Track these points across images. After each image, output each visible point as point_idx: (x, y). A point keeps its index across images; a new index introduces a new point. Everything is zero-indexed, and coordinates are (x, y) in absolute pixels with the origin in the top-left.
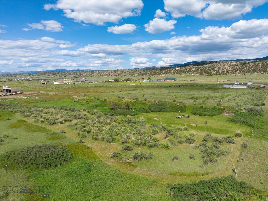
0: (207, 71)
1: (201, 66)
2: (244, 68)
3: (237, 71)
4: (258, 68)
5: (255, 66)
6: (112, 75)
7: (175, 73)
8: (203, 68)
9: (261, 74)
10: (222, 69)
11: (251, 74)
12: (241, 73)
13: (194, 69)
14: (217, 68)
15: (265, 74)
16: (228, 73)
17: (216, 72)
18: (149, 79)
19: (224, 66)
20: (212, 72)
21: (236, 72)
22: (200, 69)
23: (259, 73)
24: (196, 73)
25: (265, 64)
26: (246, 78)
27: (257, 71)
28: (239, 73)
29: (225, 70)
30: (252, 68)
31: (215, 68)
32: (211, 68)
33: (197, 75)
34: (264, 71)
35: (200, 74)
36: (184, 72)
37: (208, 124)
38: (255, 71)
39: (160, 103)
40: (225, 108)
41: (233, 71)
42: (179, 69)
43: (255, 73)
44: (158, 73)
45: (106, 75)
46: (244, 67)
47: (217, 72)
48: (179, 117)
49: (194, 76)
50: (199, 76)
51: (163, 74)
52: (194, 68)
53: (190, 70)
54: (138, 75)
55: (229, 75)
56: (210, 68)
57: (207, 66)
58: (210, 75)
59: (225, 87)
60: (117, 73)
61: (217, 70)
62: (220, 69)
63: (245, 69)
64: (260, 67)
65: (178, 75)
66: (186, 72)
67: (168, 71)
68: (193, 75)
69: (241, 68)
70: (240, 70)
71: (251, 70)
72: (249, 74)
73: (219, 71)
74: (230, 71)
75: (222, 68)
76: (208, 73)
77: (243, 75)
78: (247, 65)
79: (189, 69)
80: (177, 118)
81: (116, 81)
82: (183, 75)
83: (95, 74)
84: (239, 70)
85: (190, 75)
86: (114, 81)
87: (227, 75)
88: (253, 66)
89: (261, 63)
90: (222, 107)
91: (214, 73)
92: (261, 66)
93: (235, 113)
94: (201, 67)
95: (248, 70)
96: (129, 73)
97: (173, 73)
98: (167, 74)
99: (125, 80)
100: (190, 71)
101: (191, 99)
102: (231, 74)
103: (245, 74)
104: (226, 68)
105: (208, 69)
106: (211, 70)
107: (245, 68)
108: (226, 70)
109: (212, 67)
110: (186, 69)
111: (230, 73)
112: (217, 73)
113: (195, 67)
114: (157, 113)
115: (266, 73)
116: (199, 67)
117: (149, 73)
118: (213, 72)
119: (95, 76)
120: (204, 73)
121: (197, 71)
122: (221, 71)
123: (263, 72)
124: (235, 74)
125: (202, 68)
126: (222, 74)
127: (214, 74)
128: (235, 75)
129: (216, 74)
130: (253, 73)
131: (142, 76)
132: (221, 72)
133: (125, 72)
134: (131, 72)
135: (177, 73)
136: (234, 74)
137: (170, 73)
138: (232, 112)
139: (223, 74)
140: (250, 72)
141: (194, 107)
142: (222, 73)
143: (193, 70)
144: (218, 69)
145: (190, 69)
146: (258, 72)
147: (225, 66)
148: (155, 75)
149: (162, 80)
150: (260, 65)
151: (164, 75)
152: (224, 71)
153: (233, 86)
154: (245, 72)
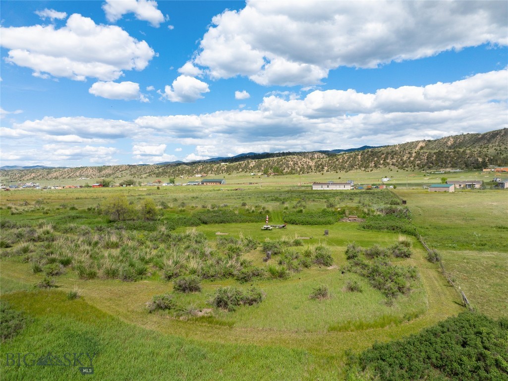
0: (276, 167)
1: (266, 159)
2: (334, 162)
3: (325, 167)
4: (357, 162)
5: (351, 159)
6: (93, 176)
7: (221, 172)
8: (269, 163)
9: (361, 171)
10: (300, 164)
11: (347, 172)
12: (331, 170)
14: (292, 163)
15: (368, 171)
16: (310, 171)
17: (290, 169)
18: (172, 182)
19: (303, 159)
20: (284, 169)
21: (323, 168)
22: (263, 165)
23: (359, 171)
24: (257, 170)
25: (366, 156)
26: (340, 178)
27: (355, 167)
28: (327, 171)
29: (306, 167)
30: (347, 162)
31: (289, 163)
32: (283, 163)
33: (260, 174)
34: (366, 167)
35: (265, 173)
36: (237, 169)
37: (330, 236)
38: (352, 167)
39: (216, 209)
40: (344, 210)
41: (318, 167)
42: (226, 165)
43: (352, 170)
44: (188, 171)
45: (81, 176)
47: (292, 169)
48: (267, 229)
49: (254, 176)
50: (263, 176)
51: (197, 173)
52: (254, 163)
53: (246, 167)
54: (149, 176)
55: (313, 173)
56: (281, 163)
57: (275, 158)
58: (282, 173)
59: (315, 189)
60: (104, 172)
61: (292, 165)
62: (297, 164)
65: (225, 175)
66: (240, 170)
67: (206, 168)
68: (252, 174)
69: (330, 162)
70: (330, 165)
71: (346, 165)
72: (343, 172)
73: (296, 168)
74: (313, 168)
75: (301, 163)
76: (278, 172)
77: (335, 173)
78: (339, 157)
79: (244, 164)
80: (262, 229)
81: (104, 186)
82: (234, 174)
83: (55, 175)
84: (328, 165)
85: (247, 174)
86: (99, 185)
87: (309, 174)
88: (349, 158)
89: (360, 154)
90: (339, 209)
91: (287, 171)
92: (360, 159)
93: (364, 217)
94: (265, 161)
95: (342, 165)
96: (128, 172)
97: (216, 171)
98: (205, 173)
99: (124, 184)
100: (246, 169)
101: (273, 202)
102: (315, 172)
103: (337, 172)
104: (306, 162)
105: (278, 165)
106: (282, 166)
107: (337, 163)
108: (307, 165)
109: (284, 161)
110: (240, 165)
111: (313, 170)
112: (293, 171)
113: (255, 161)
114: (217, 225)
116: (262, 161)
117: (170, 172)
119: (55, 178)
120: (270, 171)
121: (258, 167)
122: (299, 167)
123: (363, 169)
124: (322, 172)
125: (267, 163)
126: (301, 172)
127: (287, 173)
128: (323, 174)
129: (291, 173)
130: (350, 170)
131: (157, 177)
132: (298, 169)
133: (121, 170)
134: (134, 170)
135: (224, 172)
136: (320, 172)
137: (210, 172)
138: (359, 217)
139: (303, 173)
141: (285, 212)
142: (301, 170)
143: (251, 167)
144: (294, 164)
145: (246, 164)
146: (357, 169)
147: (305, 160)
148: (182, 174)
149: (197, 184)
150: (359, 157)
151: (199, 175)
152: (303, 168)
153: (328, 186)
154: (337, 169)
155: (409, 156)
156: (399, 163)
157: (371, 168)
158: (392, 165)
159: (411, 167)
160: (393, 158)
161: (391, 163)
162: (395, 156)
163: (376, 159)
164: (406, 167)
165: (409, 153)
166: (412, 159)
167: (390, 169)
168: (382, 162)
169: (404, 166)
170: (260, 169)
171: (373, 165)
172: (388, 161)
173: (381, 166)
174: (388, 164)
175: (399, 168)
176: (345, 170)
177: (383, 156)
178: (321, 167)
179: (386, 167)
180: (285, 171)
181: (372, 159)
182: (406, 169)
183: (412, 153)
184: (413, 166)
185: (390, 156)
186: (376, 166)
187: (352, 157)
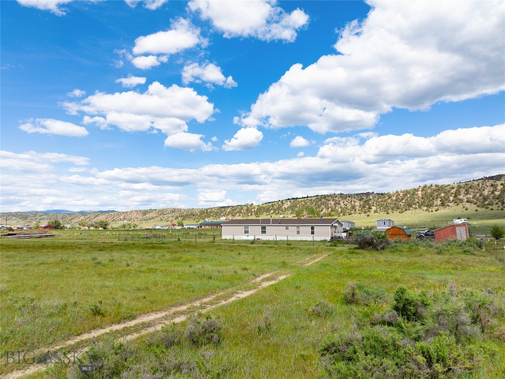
0: (312, 208)
2: (385, 201)
3: (373, 207)
4: (416, 199)
5: (409, 196)
7: (249, 214)
8: (306, 203)
9: (421, 211)
10: (342, 204)
11: (402, 212)
12: (380, 210)
13: (287, 204)
14: (333, 203)
15: (432, 211)
16: (353, 212)
17: (329, 210)
18: (180, 224)
19: (348, 198)
20: (322, 210)
21: (370, 208)
22: (298, 205)
23: (418, 211)
24: (289, 212)
25: (429, 191)
27: (414, 206)
28: (375, 212)
29: (349, 207)
30: (402, 200)
31: (330, 202)
33: (290, 216)
34: (429, 206)
35: (297, 215)
36: (268, 210)
38: (409, 205)
41: (364, 207)
43: (409, 210)
46: (387, 197)
47: (332, 211)
51: (224, 215)
52: (289, 203)
53: (279, 208)
55: (356, 215)
56: (320, 203)
57: (314, 198)
58: (318, 216)
59: (229, 237)
61: (333, 205)
62: (339, 204)
63: (389, 203)
64: (418, 197)
66: (272, 211)
67: (235, 209)
68: (282, 216)
69: (380, 200)
70: (379, 205)
71: (400, 203)
72: (396, 213)
73: (337, 208)
74: (357, 208)
75: (344, 202)
76: (314, 213)
77: (385, 214)
79: (277, 205)
82: (263, 216)
84: (376, 204)
85: (278, 216)
87: (351, 216)
88: (405, 195)
89: (421, 189)
91: (325, 213)
92: (420, 196)
94: (301, 201)
95: (395, 204)
97: (245, 213)
100: (278, 210)
102: (360, 213)
103: (388, 213)
104: (351, 201)
105: (315, 205)
106: (320, 207)
107: (389, 201)
108: (352, 205)
109: (323, 200)
110: (272, 205)
111: (357, 211)
112: (333, 213)
113: (291, 202)
115: (434, 210)
116: (299, 201)
118: (324, 211)
120: (305, 213)
121: (292, 208)
122: (341, 208)
123: (425, 208)
125: (303, 203)
126: (341, 214)
127: (325, 215)
128: (368, 216)
129: (330, 215)
130: (406, 210)
132: (340, 210)
133: (164, 213)
135: (253, 213)
136: (365, 212)
137: (238, 214)
139: (344, 215)
140: (398, 208)
142: (342, 212)
143: (285, 208)
144: (335, 204)
145: (279, 205)
146: (416, 208)
147: (350, 199)
150: (420, 193)
152: (347, 208)
153: (264, 228)
154: (388, 209)
155: (492, 189)
156: (477, 199)
157: (436, 207)
158: (468, 202)
159: (497, 204)
160: (467, 193)
161: (465, 200)
162: (470, 190)
163: (443, 195)
164: (489, 204)
165: (492, 185)
166: (497, 193)
167: (464, 207)
168: (451, 198)
169: (486, 203)
170: (293, 211)
171: (439, 203)
172: (461, 197)
173: (450, 204)
174: (461, 201)
175: (478, 206)
176: (399, 210)
177: (453, 191)
178: (367, 206)
179: (458, 205)
180: (322, 212)
181: (437, 195)
182: (490, 207)
183: (497, 185)
184: (500, 203)
185: (463, 191)
186: (443, 204)
187: (409, 193)
